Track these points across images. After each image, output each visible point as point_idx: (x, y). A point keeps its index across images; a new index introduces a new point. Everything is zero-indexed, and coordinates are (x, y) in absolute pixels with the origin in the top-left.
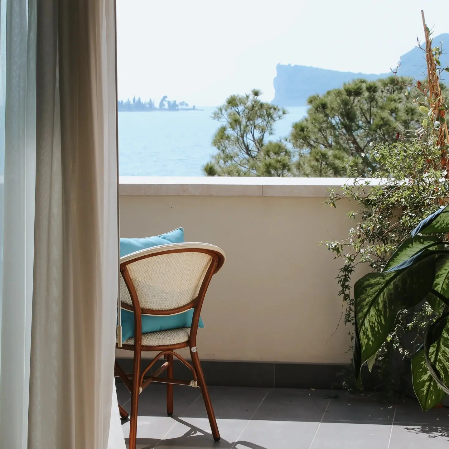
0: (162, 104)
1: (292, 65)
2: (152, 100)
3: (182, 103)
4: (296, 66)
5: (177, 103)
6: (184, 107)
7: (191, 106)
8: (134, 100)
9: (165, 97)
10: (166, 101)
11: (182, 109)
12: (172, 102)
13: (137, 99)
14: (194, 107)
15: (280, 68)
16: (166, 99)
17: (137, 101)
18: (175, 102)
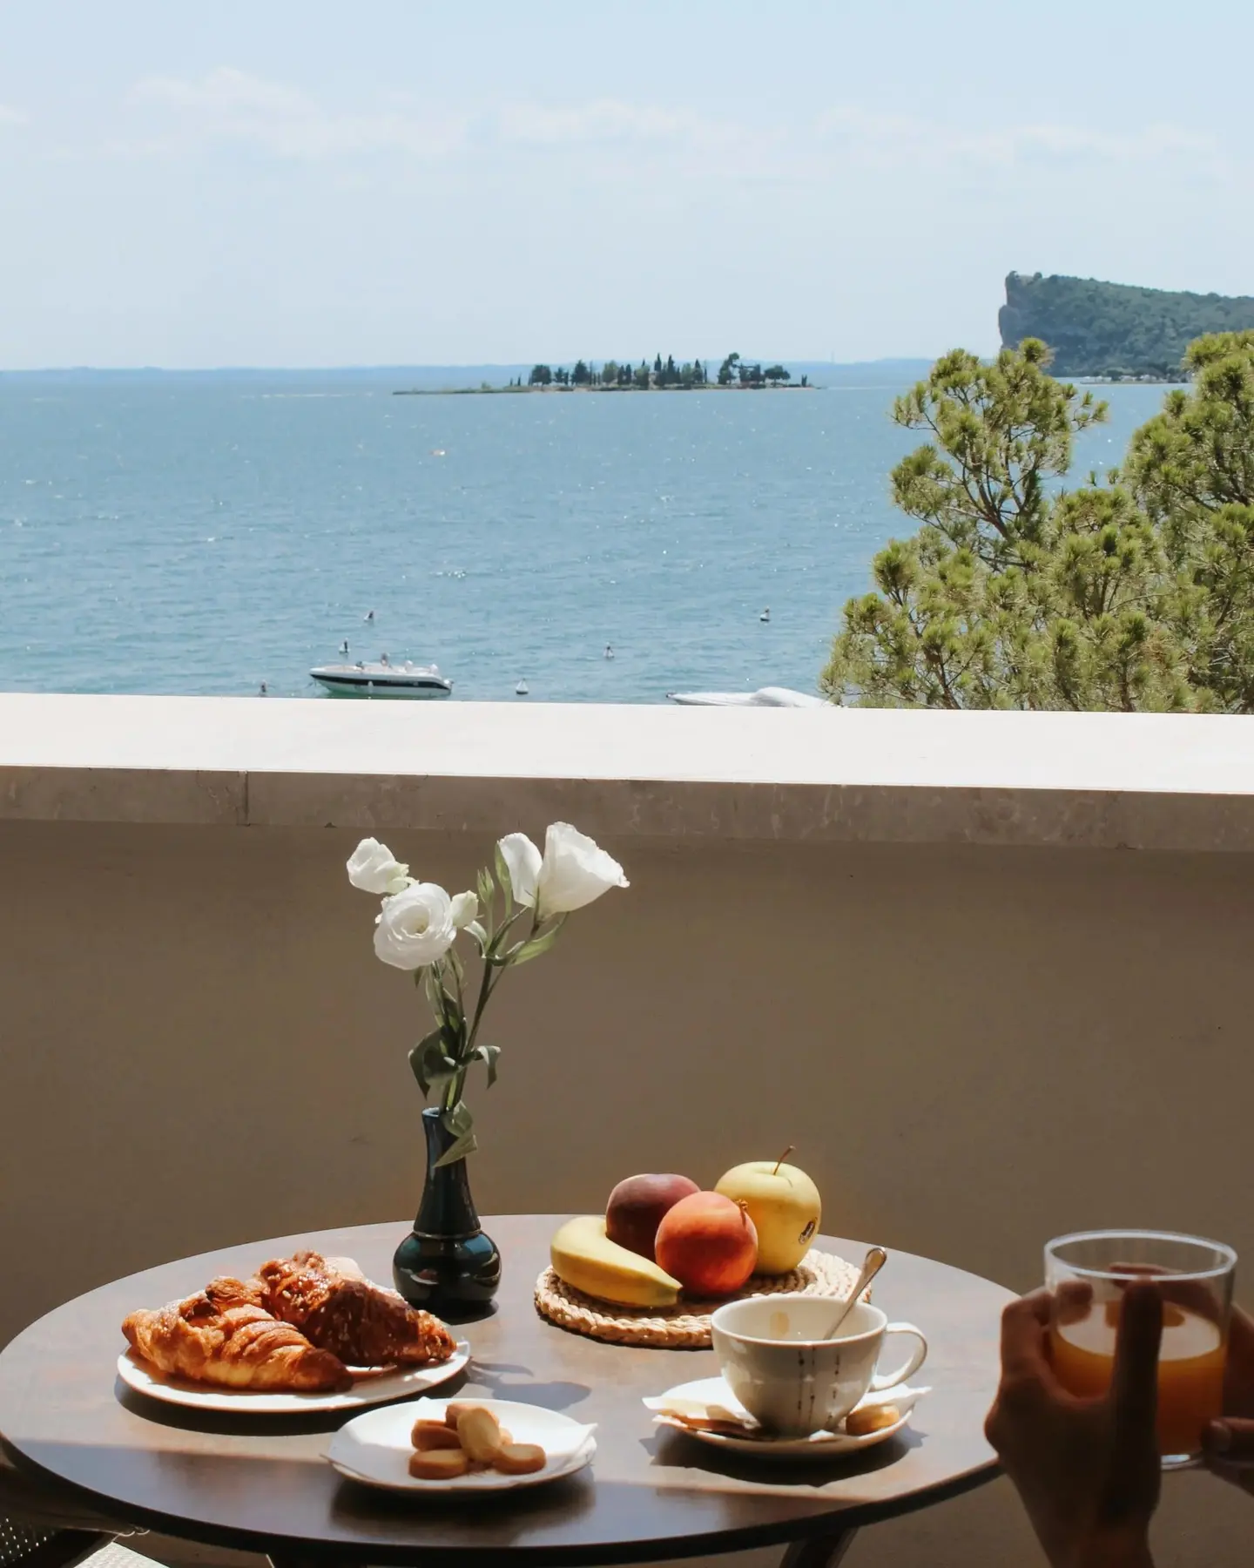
0: (725, 378)
1: (1046, 275)
2: (701, 363)
3: (776, 371)
4: (1054, 279)
5: (762, 370)
6: (780, 380)
7: (796, 377)
8: (658, 364)
9: (734, 356)
10: (735, 366)
12: (751, 369)
13: (664, 360)
14: (804, 380)
15: (1013, 282)
16: (737, 362)
17: (665, 366)
18: (757, 367)
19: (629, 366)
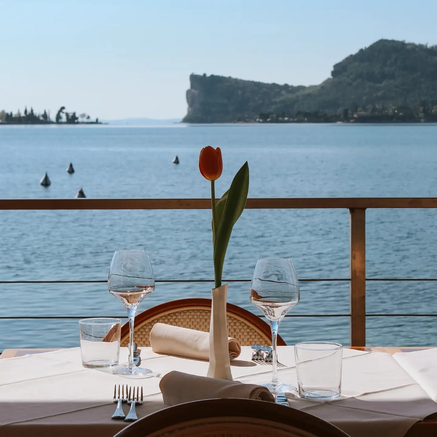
0: (58, 117)
1: (208, 75)
2: (47, 112)
3: (83, 116)
4: (212, 76)
5: (77, 115)
6: (85, 120)
7: (93, 119)
8: (26, 112)
9: (63, 108)
10: (63, 113)
11: (83, 123)
12: (71, 114)
13: (29, 111)
14: (97, 120)
15: (194, 78)
16: (64, 111)
17: (29, 113)
18: (74, 114)
19: (11, 114)
